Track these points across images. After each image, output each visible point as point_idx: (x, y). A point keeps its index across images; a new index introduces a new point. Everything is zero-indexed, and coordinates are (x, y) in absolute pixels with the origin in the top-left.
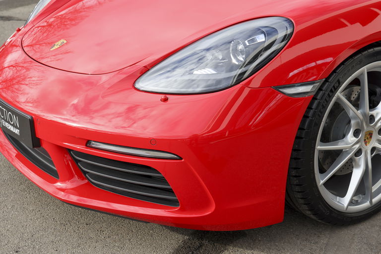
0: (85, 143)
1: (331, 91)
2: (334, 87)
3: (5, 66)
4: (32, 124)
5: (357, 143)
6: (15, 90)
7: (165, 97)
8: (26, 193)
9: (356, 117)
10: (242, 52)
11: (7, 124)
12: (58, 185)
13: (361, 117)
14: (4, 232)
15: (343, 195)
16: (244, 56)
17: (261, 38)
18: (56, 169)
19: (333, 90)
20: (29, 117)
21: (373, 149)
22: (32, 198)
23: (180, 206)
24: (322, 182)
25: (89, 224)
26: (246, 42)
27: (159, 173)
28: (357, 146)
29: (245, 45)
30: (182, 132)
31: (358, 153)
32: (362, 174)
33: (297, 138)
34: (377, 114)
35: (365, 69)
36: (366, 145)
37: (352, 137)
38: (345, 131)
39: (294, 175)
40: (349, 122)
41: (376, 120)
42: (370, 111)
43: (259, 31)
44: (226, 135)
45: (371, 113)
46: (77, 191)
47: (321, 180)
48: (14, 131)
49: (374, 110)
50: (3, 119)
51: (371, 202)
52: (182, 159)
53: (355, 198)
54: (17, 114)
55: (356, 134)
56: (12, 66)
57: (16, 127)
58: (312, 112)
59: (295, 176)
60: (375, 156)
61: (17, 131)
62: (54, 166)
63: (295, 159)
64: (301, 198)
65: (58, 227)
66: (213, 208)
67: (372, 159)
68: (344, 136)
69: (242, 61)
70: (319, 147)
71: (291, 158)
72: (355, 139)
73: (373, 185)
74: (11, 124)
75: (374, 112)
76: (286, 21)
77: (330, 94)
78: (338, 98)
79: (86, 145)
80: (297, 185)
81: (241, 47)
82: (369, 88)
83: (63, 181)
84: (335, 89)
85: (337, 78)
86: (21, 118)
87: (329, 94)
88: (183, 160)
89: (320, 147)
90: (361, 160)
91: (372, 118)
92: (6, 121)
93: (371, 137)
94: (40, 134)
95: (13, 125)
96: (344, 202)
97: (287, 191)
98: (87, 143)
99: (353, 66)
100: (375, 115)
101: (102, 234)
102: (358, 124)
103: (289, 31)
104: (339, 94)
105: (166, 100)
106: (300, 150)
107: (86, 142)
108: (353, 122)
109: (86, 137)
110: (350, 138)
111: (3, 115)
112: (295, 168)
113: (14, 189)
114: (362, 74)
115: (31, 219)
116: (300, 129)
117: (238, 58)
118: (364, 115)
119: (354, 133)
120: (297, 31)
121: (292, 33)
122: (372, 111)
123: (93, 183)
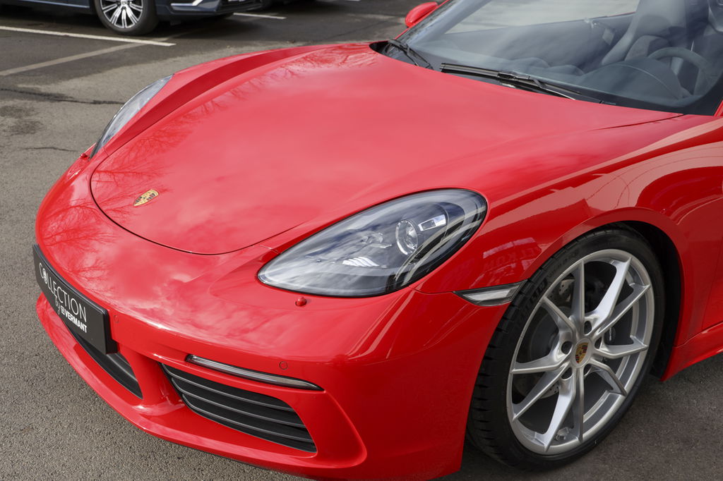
0: (184, 358)
1: (535, 295)
2: (538, 288)
3: (72, 205)
4: (105, 320)
5: (565, 361)
6: (81, 246)
7: (303, 298)
8: (89, 402)
9: (566, 326)
10: (413, 240)
11: (67, 314)
12: (139, 409)
13: (573, 326)
14: (58, 468)
15: (543, 429)
16: (416, 245)
17: (440, 221)
18: (136, 380)
19: (538, 293)
20: (103, 312)
21: (588, 367)
22: (99, 410)
23: (317, 453)
24: (515, 416)
25: (183, 458)
26: (420, 225)
27: (288, 406)
28: (566, 365)
29: (417, 230)
30: (325, 351)
31: (568, 373)
32: (570, 403)
33: (486, 358)
34: (596, 319)
35: (581, 261)
36: (578, 362)
37: (559, 354)
38: (550, 342)
39: (478, 407)
40: (556, 331)
41: (593, 329)
42: (586, 316)
43: (439, 209)
44: (387, 357)
45: (588, 318)
46: (167, 420)
47: (515, 413)
48: (79, 326)
49: (591, 314)
50: (63, 305)
51: (581, 438)
52: (323, 390)
53: (561, 434)
54: (84, 304)
55: (565, 349)
56: (79, 206)
57: (82, 321)
58: (507, 323)
59: (480, 410)
60: (588, 376)
61: (83, 327)
62: (134, 376)
63: (481, 386)
64: (486, 439)
65: (137, 461)
66: (363, 458)
67: (586, 380)
68: (548, 351)
69: (413, 250)
70: (514, 370)
71: (476, 385)
72: (564, 356)
73: (585, 412)
74: (74, 315)
75: (590, 318)
76: (474, 196)
77: (534, 299)
78: (544, 303)
79: (186, 360)
80: (481, 421)
81: (412, 232)
82: (585, 281)
83: (146, 404)
84: (541, 292)
85: (544, 277)
86: (91, 311)
87: (531, 299)
88: (325, 392)
89: (516, 369)
90: (571, 383)
91: (588, 325)
92: (67, 308)
93: (585, 351)
94: (117, 336)
95: (77, 317)
96: (544, 440)
97: (467, 428)
98: (188, 358)
99: (566, 260)
100: (592, 322)
101: (201, 475)
102: (568, 335)
103: (481, 210)
104: (545, 298)
105: (303, 304)
106: (488, 376)
107: (185, 356)
108: (561, 333)
109: (186, 349)
110: (557, 356)
111: (63, 300)
112: (479, 399)
113: (72, 395)
114: (577, 269)
115: (98, 447)
116: (490, 346)
117: (408, 246)
118: (577, 322)
119: (562, 347)
120: (492, 208)
121: (485, 212)
122: (588, 315)
123: (194, 410)
